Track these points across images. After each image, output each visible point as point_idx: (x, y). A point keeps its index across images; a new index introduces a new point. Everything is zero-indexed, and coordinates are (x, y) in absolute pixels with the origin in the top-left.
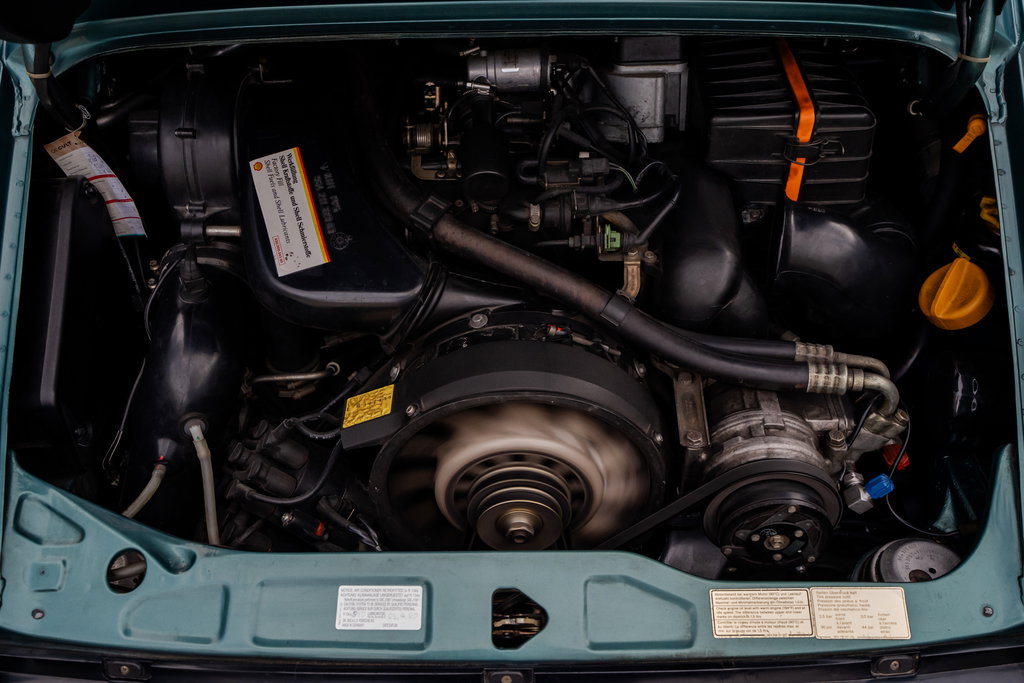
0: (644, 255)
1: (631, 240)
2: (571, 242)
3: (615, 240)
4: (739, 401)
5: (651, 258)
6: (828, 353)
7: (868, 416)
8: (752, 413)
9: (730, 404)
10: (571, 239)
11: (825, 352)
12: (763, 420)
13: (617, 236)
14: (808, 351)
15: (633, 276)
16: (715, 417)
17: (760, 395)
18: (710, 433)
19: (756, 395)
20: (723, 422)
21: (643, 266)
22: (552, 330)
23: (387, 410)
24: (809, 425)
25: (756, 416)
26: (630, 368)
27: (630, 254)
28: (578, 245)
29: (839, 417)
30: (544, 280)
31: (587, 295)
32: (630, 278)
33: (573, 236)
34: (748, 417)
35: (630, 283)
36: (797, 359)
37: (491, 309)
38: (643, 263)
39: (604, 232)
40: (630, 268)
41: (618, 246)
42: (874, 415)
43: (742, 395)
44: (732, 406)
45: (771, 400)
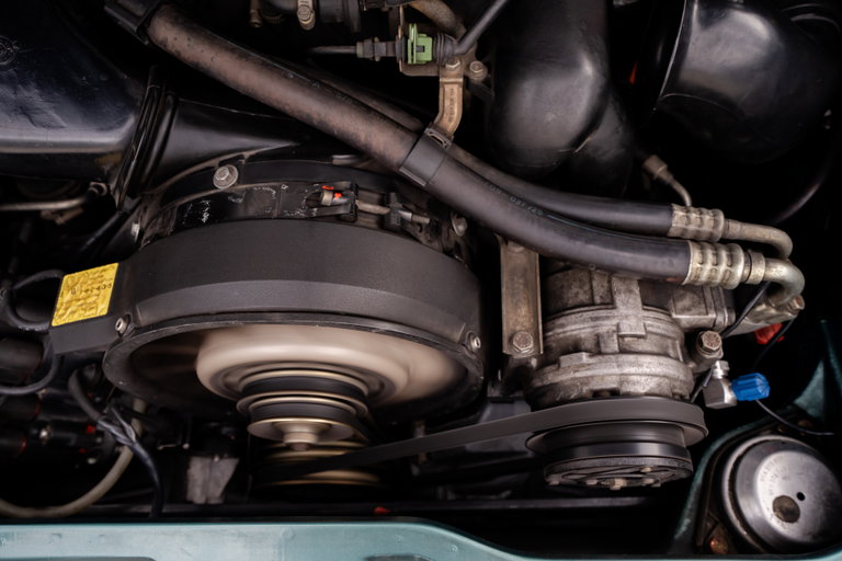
0: (468, 66)
1: (449, 48)
2: (360, 50)
3: (423, 49)
4: (587, 288)
5: (478, 72)
6: (716, 223)
7: (754, 307)
8: (603, 313)
9: (575, 290)
10: (359, 46)
11: (712, 223)
12: (618, 326)
13: (427, 42)
14: (689, 222)
15: (452, 100)
16: (551, 309)
17: (617, 284)
18: (545, 331)
19: (610, 282)
20: (562, 321)
21: (467, 83)
22: (327, 198)
23: (102, 308)
24: (676, 322)
25: (607, 318)
26: (444, 228)
27: (448, 66)
28: (369, 56)
29: (716, 310)
30: (316, 116)
31: (381, 139)
32: (447, 103)
33: (362, 40)
34: (597, 319)
35: (447, 110)
36: (673, 232)
37: (247, 154)
38: (466, 78)
39: (406, 36)
40: (448, 88)
41: (430, 59)
42: (764, 307)
43: (591, 280)
44: (577, 294)
45: (631, 291)
